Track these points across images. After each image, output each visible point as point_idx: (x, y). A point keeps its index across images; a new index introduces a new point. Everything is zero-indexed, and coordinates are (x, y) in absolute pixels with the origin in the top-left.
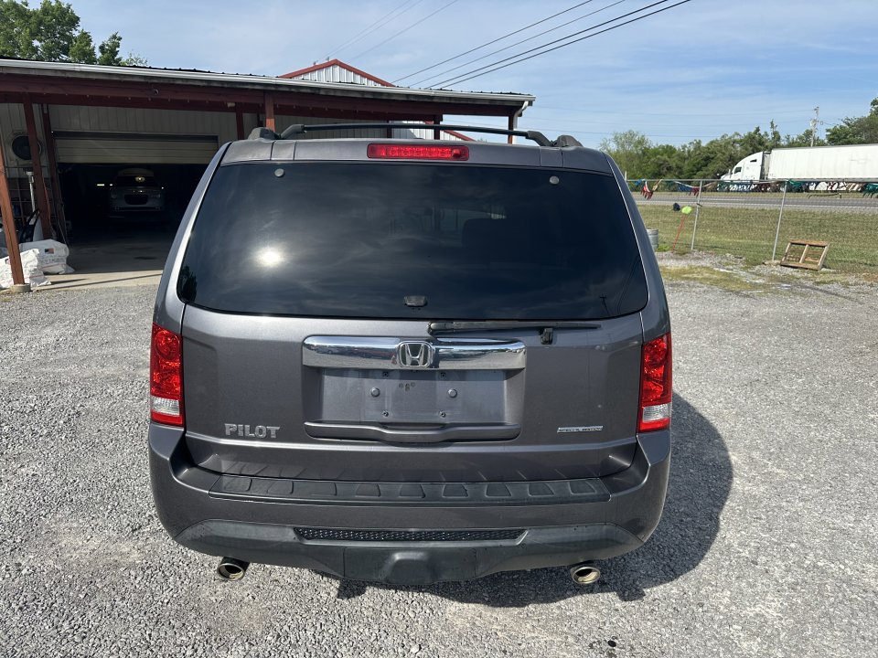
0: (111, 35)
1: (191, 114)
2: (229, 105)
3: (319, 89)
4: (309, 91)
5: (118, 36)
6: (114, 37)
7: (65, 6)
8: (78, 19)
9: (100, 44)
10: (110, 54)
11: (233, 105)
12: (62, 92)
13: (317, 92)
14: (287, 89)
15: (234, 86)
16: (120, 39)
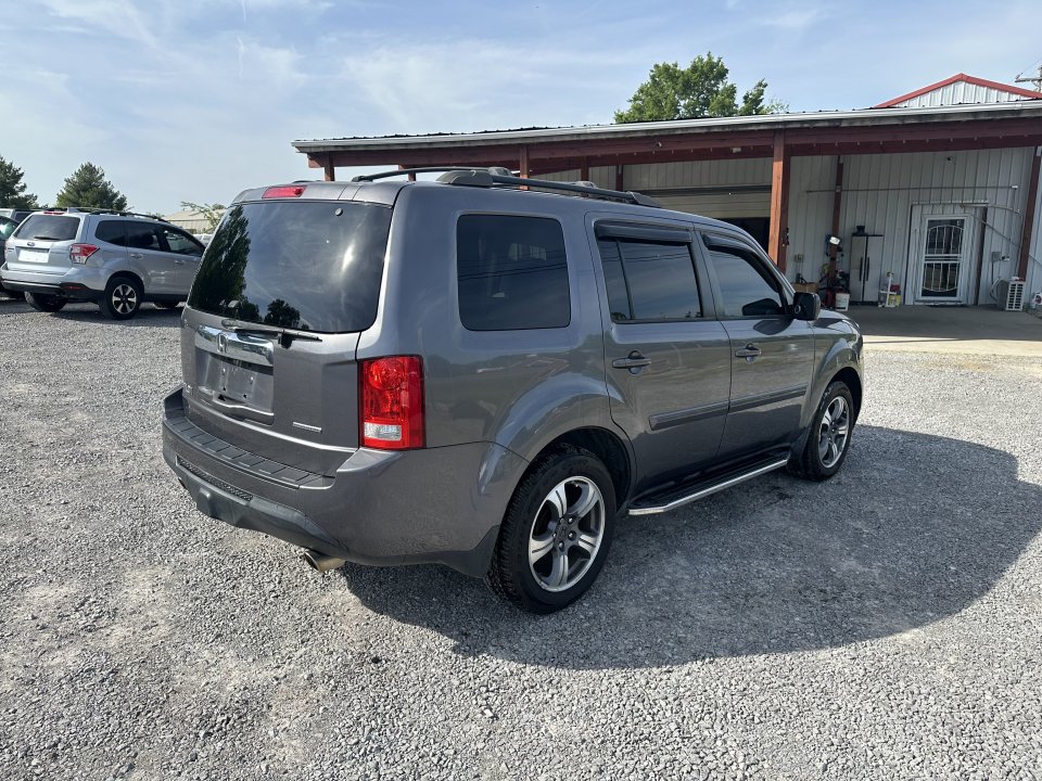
0: (757, 83)
1: (698, 165)
2: (735, 150)
3: (841, 120)
4: (826, 124)
5: (764, 83)
6: (760, 84)
7: (715, 60)
8: (727, 71)
9: (744, 94)
10: (753, 103)
11: (739, 150)
12: (579, 154)
13: (837, 124)
14: (799, 126)
15: (736, 129)
16: (765, 86)
